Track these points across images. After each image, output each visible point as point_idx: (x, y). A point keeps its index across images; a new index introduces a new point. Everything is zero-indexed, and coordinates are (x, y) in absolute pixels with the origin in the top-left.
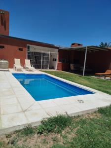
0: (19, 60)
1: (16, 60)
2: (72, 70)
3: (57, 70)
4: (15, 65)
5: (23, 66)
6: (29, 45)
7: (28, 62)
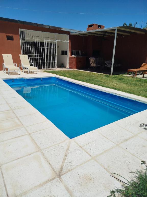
0: (10, 56)
1: (4, 56)
2: (92, 67)
3: (70, 68)
4: (6, 65)
5: (18, 66)
6: (23, 30)
7: (24, 58)
